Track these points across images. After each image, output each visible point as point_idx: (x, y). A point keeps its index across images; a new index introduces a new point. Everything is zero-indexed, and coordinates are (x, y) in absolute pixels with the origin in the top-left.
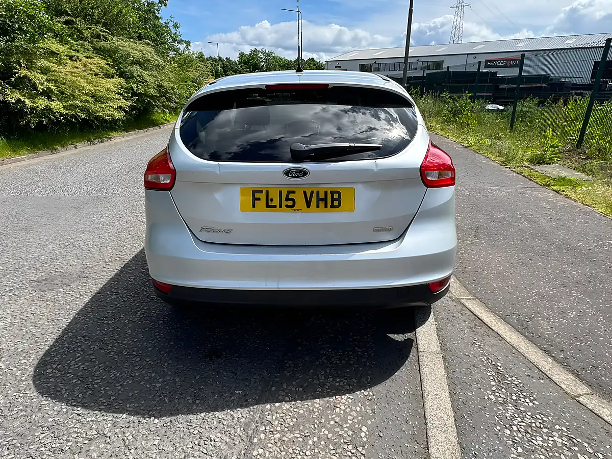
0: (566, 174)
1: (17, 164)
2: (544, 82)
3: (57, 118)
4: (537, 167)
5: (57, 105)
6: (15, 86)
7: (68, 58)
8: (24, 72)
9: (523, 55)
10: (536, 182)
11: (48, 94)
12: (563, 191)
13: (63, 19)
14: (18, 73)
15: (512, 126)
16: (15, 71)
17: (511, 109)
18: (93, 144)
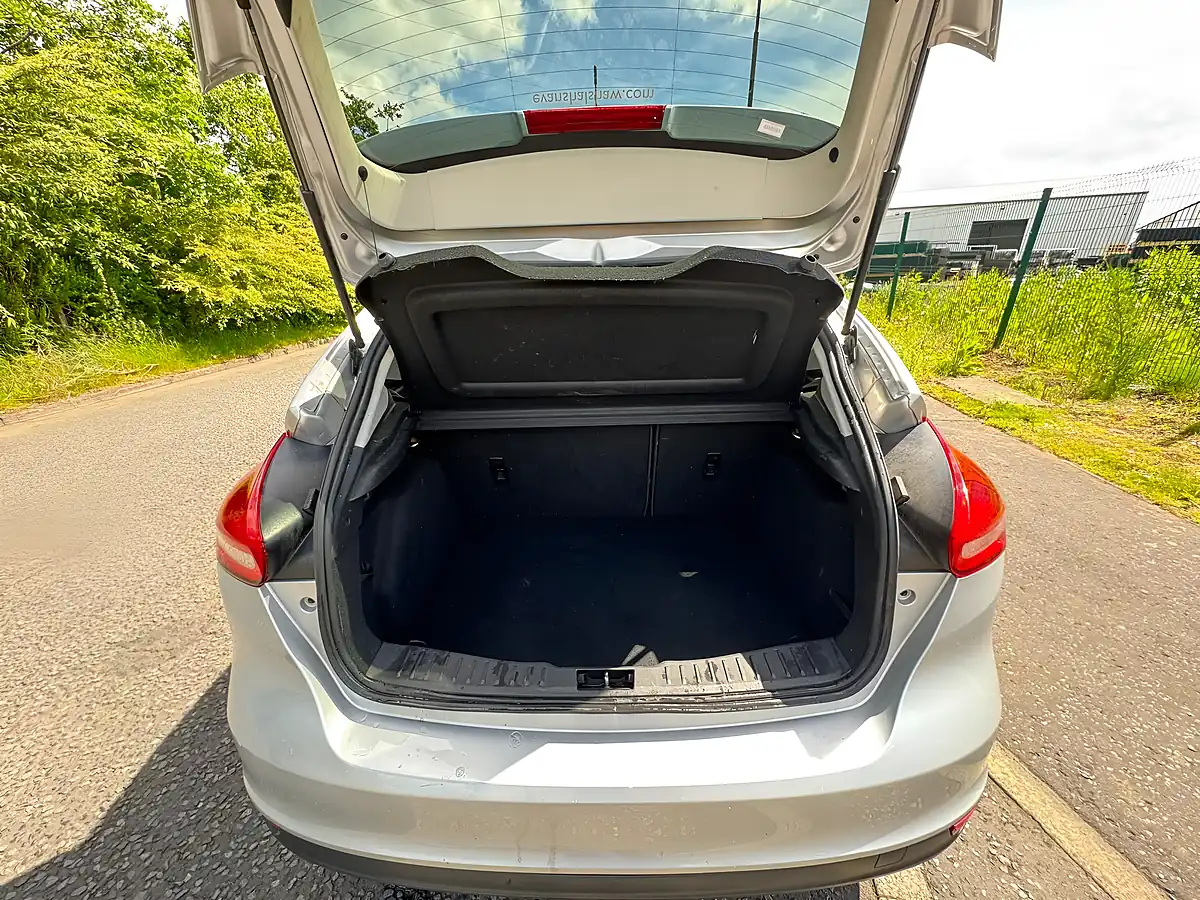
0: (1008, 399)
1: (192, 381)
2: (920, 251)
3: (255, 314)
4: (950, 382)
5: (253, 297)
6: (192, 268)
7: (272, 227)
8: (201, 250)
9: (907, 214)
10: (960, 411)
11: (240, 281)
12: (1012, 429)
13: (266, 172)
14: (193, 251)
15: (889, 314)
16: (189, 248)
17: (888, 287)
18: (311, 346)
